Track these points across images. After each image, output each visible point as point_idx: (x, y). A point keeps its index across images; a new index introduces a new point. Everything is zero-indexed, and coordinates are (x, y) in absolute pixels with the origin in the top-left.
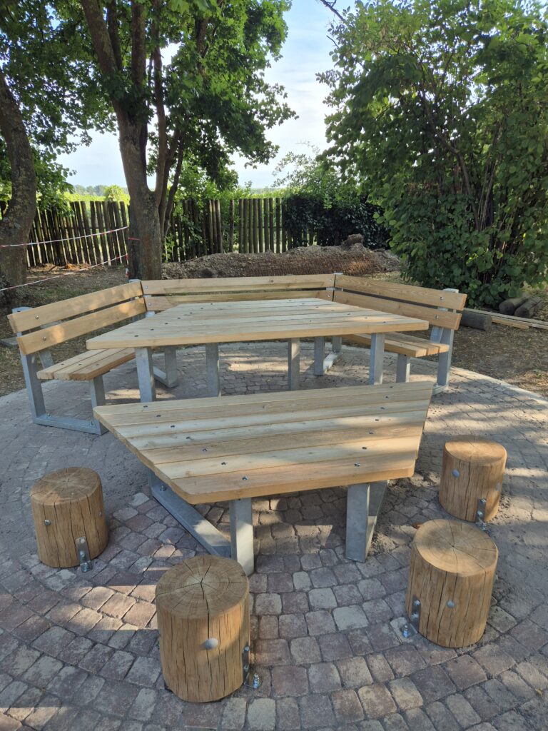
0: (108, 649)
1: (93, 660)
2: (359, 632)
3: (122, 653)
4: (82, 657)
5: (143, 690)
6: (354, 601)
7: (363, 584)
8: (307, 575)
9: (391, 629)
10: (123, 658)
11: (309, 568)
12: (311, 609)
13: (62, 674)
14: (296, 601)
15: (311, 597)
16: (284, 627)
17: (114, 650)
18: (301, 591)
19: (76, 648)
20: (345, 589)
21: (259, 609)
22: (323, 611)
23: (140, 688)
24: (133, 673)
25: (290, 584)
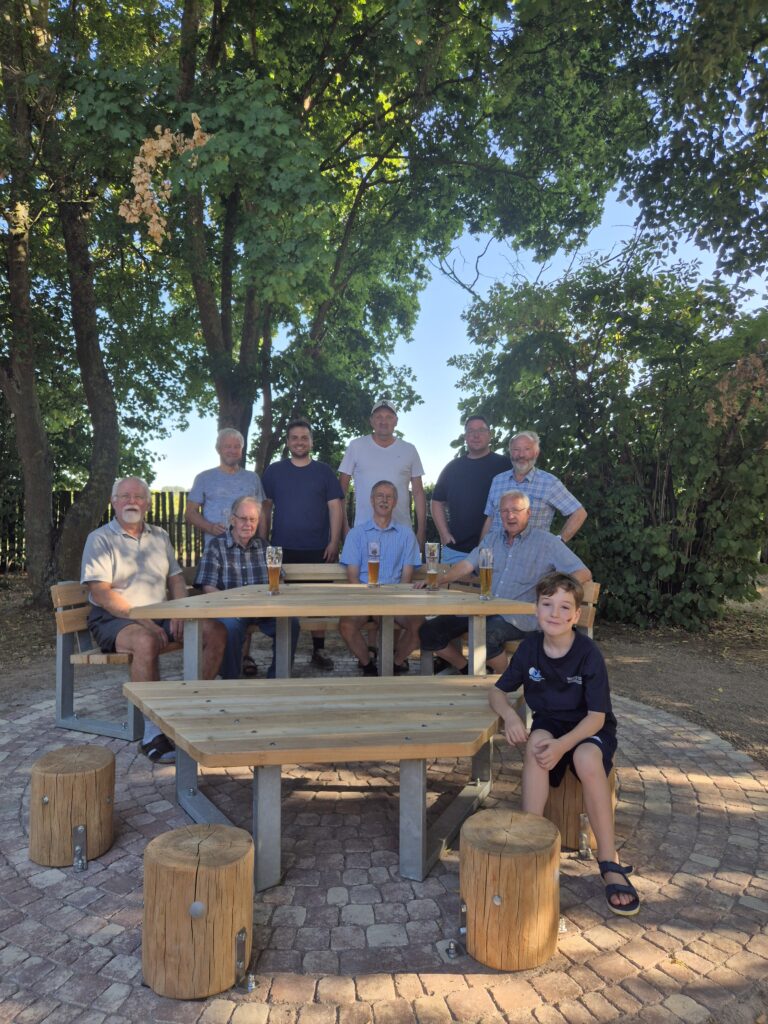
0: (84, 945)
1: (66, 953)
2: (393, 950)
3: (100, 949)
4: (53, 949)
5: (115, 984)
6: (396, 920)
7: (413, 904)
8: (346, 890)
9: (435, 949)
10: (100, 953)
11: (350, 884)
12: (340, 923)
13: (27, 964)
14: (324, 915)
15: (343, 913)
16: (301, 940)
17: (92, 946)
18: (335, 905)
19: (48, 941)
20: (390, 907)
21: (276, 920)
22: (354, 927)
23: (112, 982)
24: (108, 968)
25: (322, 899)
